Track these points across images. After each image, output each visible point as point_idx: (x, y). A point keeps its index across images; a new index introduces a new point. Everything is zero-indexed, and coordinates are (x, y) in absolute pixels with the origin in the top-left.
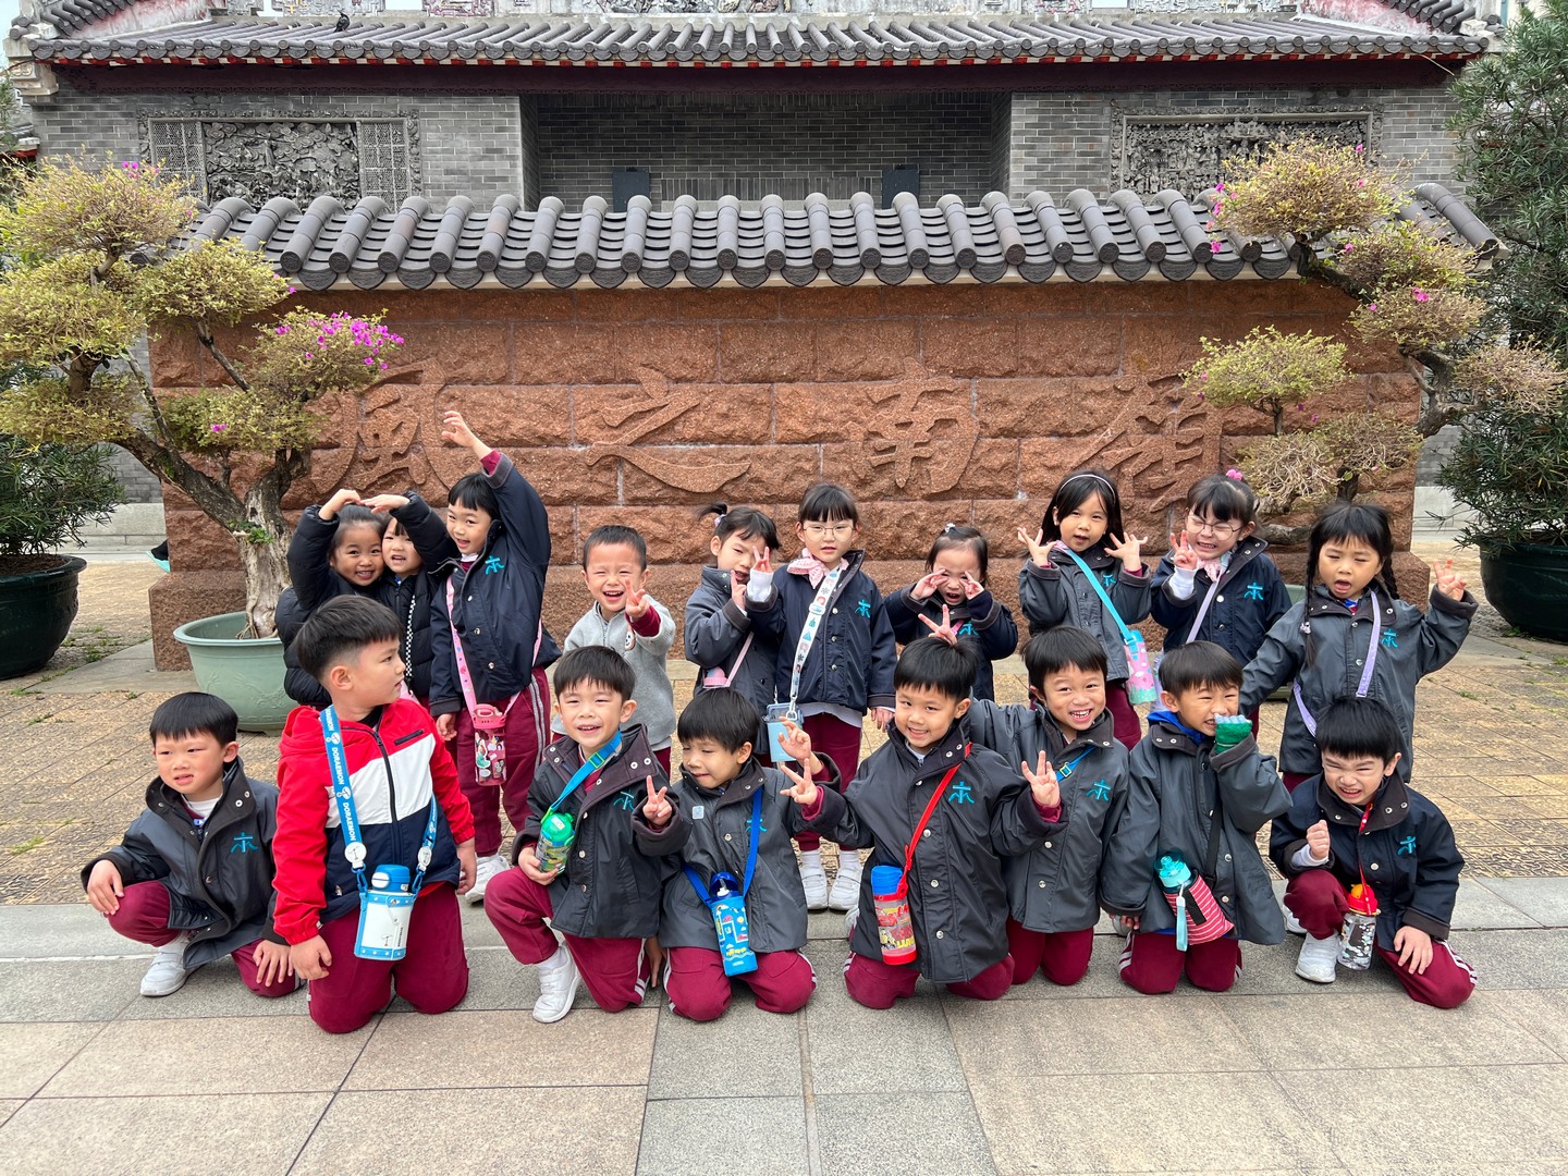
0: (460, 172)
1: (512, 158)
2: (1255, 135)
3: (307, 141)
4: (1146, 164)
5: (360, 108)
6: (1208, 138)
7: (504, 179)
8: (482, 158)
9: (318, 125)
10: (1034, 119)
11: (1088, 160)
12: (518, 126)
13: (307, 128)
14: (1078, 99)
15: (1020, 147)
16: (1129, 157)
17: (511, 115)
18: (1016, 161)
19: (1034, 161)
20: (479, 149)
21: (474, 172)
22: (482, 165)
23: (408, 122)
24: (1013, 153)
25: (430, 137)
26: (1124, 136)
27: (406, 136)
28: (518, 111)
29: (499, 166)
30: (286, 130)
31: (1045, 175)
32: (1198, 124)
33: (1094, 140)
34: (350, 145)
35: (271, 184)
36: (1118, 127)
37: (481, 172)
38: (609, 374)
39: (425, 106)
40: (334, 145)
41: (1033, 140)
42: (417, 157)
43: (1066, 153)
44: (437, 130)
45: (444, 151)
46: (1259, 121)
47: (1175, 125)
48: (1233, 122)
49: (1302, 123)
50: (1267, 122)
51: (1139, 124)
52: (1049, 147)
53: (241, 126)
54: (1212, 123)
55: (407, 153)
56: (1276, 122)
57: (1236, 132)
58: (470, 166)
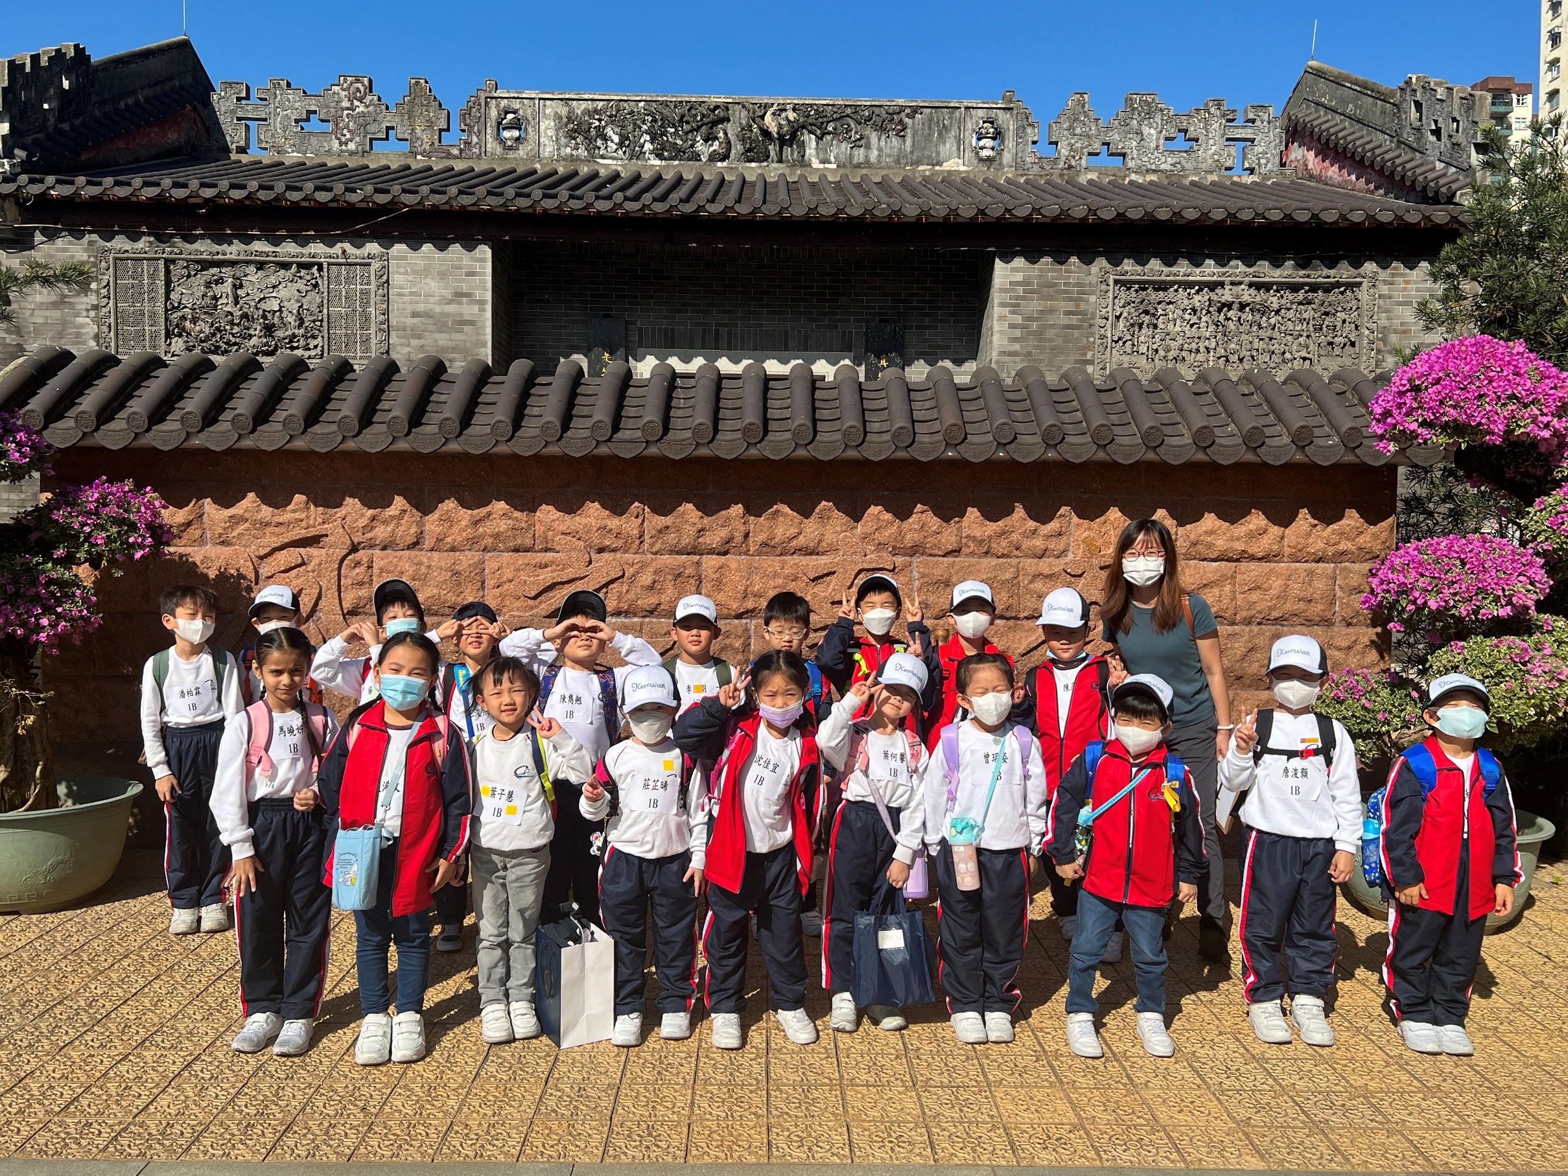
0: (427, 315)
1: (482, 302)
2: (1246, 298)
3: (273, 280)
4: (1132, 325)
5: (329, 250)
6: (1199, 300)
7: (472, 323)
8: (449, 302)
9: (285, 266)
10: (1019, 277)
11: (1074, 319)
12: (489, 271)
13: (273, 268)
15: (1003, 305)
16: (1117, 317)
17: (481, 261)
18: (1002, 318)
19: (1018, 319)
20: (448, 294)
21: (443, 314)
22: (451, 308)
23: (377, 265)
24: (994, 311)
25: (399, 279)
26: (1110, 294)
28: (488, 257)
30: (252, 269)
31: (1028, 333)
32: (1191, 285)
33: (1081, 300)
34: (315, 285)
35: (232, 324)
36: (1104, 287)
37: (447, 315)
38: (528, 542)
39: (396, 250)
40: (300, 284)
41: (1017, 298)
42: (385, 299)
43: (1052, 311)
44: (406, 273)
45: (410, 294)
46: (1250, 285)
47: (1162, 286)
48: (1222, 284)
49: (1295, 288)
50: (1258, 286)
51: (1126, 285)
52: (1035, 306)
53: (206, 265)
54: (1202, 286)
55: (373, 296)
56: (1267, 287)
57: (1226, 295)
58: (437, 309)
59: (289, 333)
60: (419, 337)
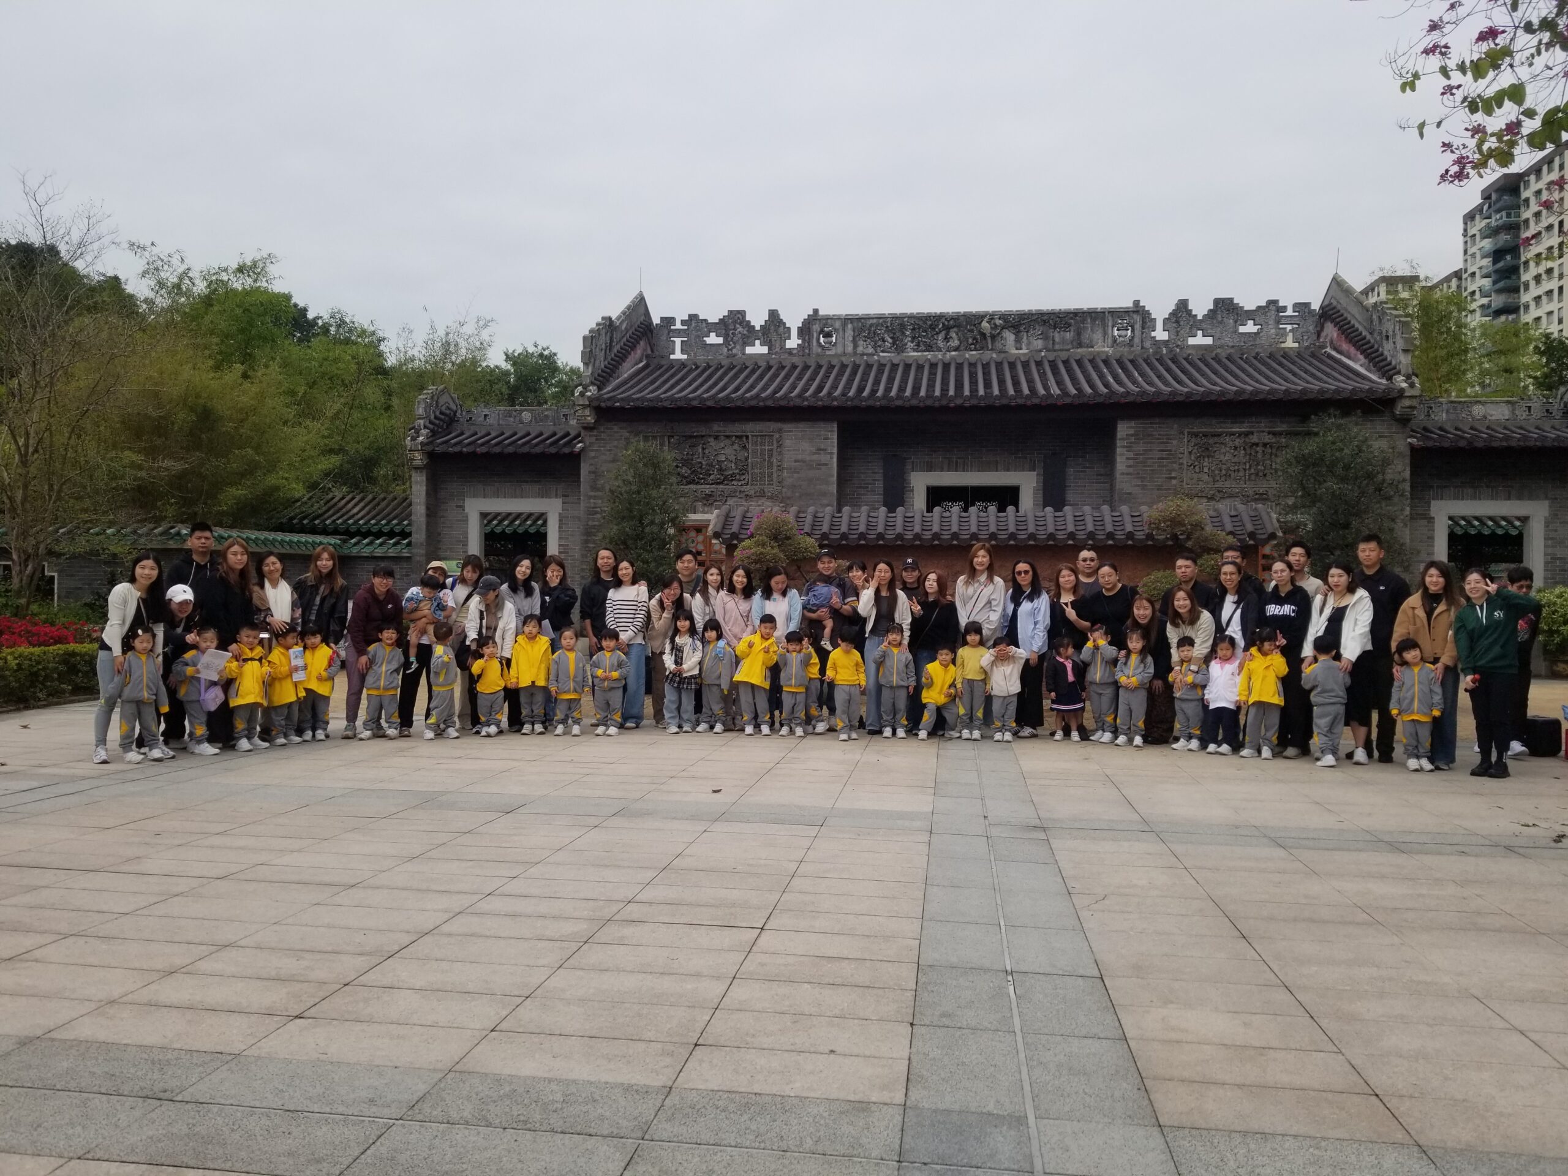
0: (803, 461)
1: (832, 454)
2: (1267, 440)
3: (722, 445)
4: (1200, 457)
5: (751, 428)
6: (1238, 442)
7: (826, 465)
8: (814, 454)
9: (728, 437)
10: (1131, 431)
11: (1164, 455)
12: (836, 437)
13: (723, 438)
14: (1157, 421)
15: (1124, 447)
16: (1190, 453)
17: (832, 431)
18: (1121, 455)
19: (1131, 454)
21: (811, 461)
22: (815, 457)
23: (777, 436)
24: (1119, 450)
25: (788, 443)
26: (1186, 440)
27: (775, 442)
28: (836, 429)
29: (824, 458)
30: (711, 440)
31: (1138, 463)
32: (1233, 434)
33: (1167, 443)
34: (744, 447)
35: (701, 468)
36: (1182, 436)
39: (787, 426)
40: (736, 447)
41: (1131, 443)
42: (780, 453)
43: (1151, 450)
44: (792, 439)
45: (794, 450)
46: (1269, 433)
47: (1218, 435)
48: (1252, 433)
50: (1274, 434)
51: (1196, 435)
52: (1141, 447)
53: (688, 438)
54: (1240, 434)
55: (775, 451)
57: (1254, 439)
58: (808, 458)
59: (731, 472)
60: (798, 473)
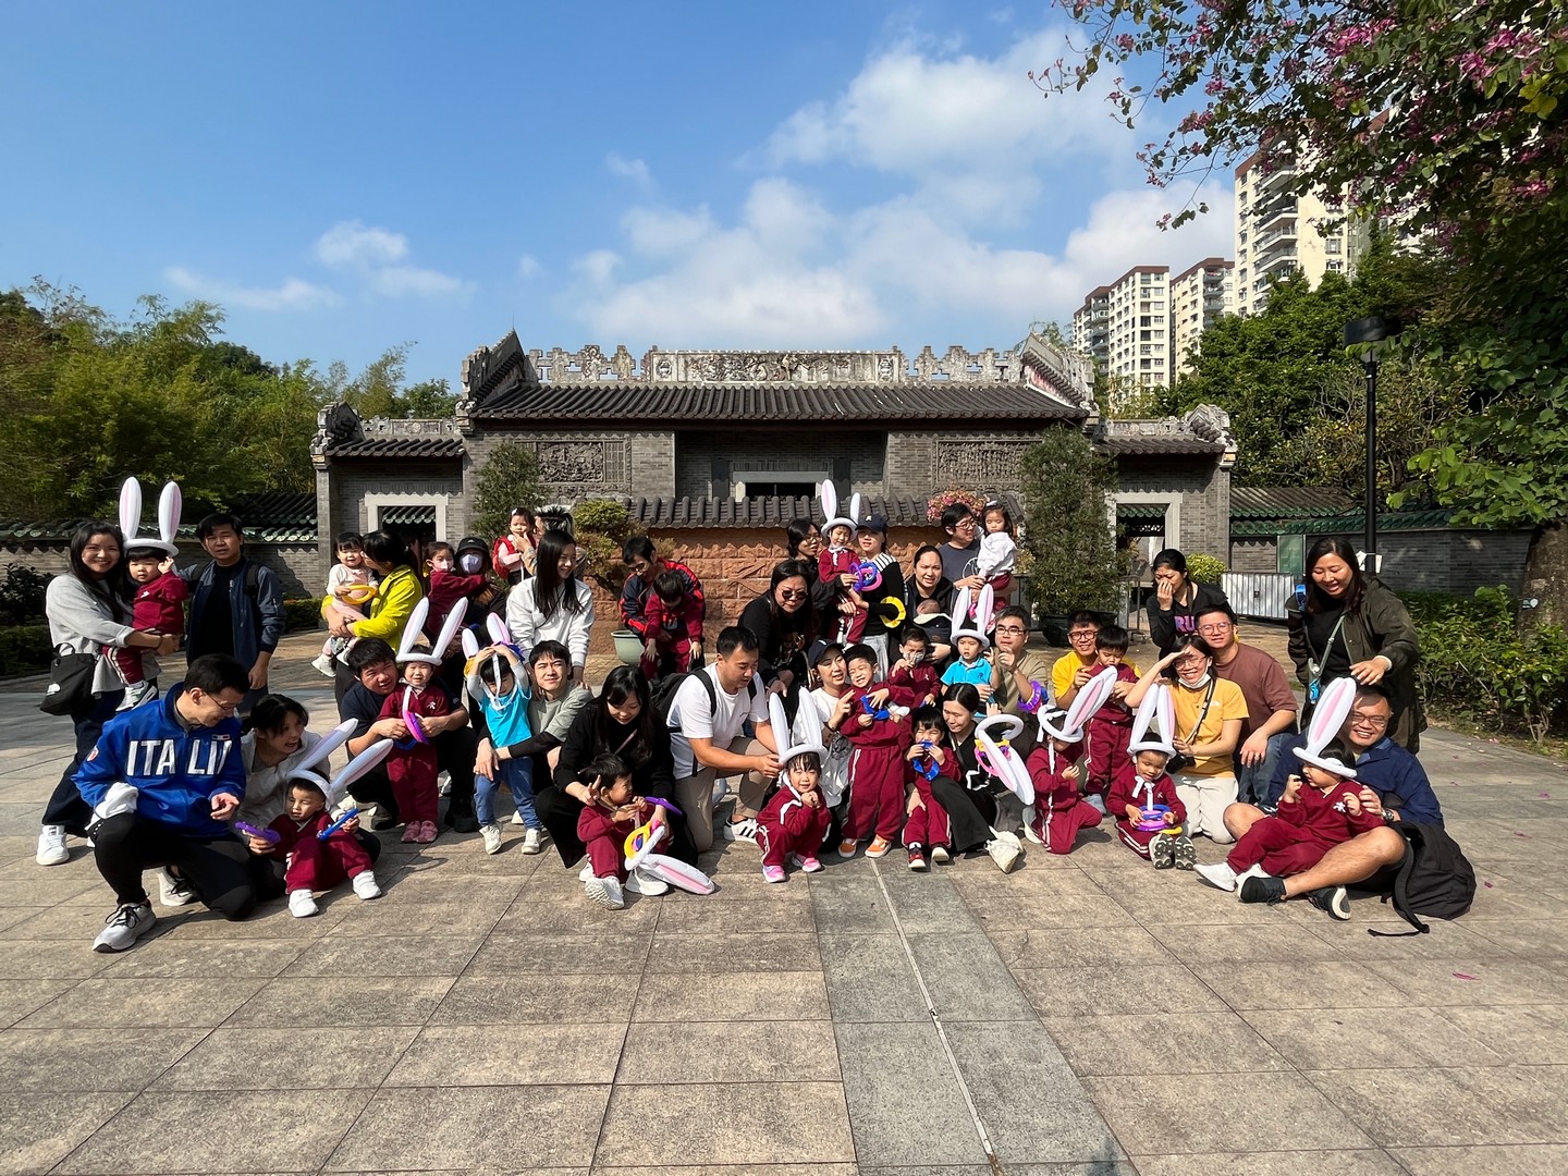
0: (648, 463)
1: (671, 457)
2: (994, 448)
3: (581, 449)
4: (947, 460)
5: (605, 436)
6: (974, 449)
7: (666, 465)
8: (657, 457)
9: (587, 443)
10: (898, 441)
11: (922, 458)
12: (673, 443)
13: (582, 444)
14: (917, 433)
15: (892, 453)
16: (941, 457)
17: (670, 439)
18: (892, 458)
19: (899, 459)
20: (656, 453)
21: (654, 462)
22: (658, 459)
23: (626, 442)
24: (888, 455)
25: (635, 447)
26: (937, 448)
27: (624, 447)
28: (673, 438)
29: (664, 460)
30: (572, 445)
31: (902, 464)
32: (970, 443)
33: (924, 450)
34: (600, 451)
35: (564, 468)
36: (934, 445)
37: (656, 462)
38: (736, 555)
39: (634, 435)
40: (593, 451)
41: (898, 450)
42: (629, 456)
43: (912, 455)
44: (638, 445)
45: (640, 454)
46: (996, 443)
47: (960, 444)
48: (984, 443)
49: (1015, 443)
50: (999, 443)
51: (944, 444)
52: (905, 453)
53: (553, 444)
54: (976, 443)
55: (624, 455)
56: (1003, 443)
57: (986, 447)
58: (651, 460)
59: (589, 471)
60: (644, 472)
